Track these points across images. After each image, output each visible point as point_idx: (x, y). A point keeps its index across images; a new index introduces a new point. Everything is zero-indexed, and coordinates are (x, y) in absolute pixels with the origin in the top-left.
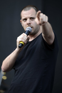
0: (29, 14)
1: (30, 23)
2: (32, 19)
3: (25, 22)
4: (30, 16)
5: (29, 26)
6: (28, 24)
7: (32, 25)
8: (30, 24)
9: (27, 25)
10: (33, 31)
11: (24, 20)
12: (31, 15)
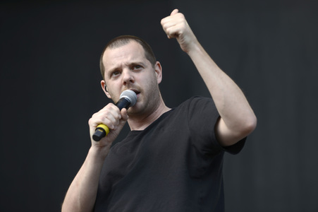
0: (126, 55)
1: (132, 78)
2: (135, 69)
3: (116, 78)
4: (130, 60)
5: (128, 88)
6: (125, 83)
7: (137, 84)
8: (131, 81)
9: (124, 87)
10: (141, 103)
11: (114, 76)
12: (132, 59)
